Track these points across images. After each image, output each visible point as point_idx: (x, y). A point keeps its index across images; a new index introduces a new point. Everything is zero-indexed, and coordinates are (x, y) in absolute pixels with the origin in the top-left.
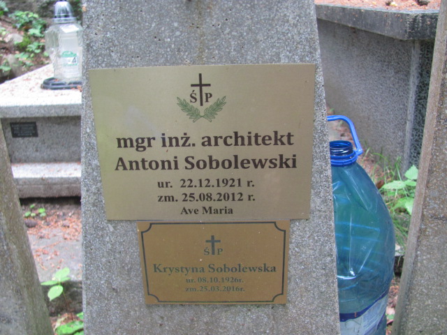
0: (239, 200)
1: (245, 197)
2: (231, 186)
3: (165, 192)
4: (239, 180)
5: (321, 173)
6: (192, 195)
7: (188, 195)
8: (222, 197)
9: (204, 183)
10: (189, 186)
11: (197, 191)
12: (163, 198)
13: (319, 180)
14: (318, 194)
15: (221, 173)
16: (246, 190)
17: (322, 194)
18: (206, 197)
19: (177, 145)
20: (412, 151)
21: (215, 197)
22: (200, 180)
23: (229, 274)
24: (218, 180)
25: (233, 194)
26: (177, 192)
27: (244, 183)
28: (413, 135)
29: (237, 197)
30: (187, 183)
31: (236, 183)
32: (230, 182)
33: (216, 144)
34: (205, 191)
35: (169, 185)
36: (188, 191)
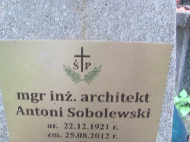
0: (106, 138)
1: (111, 136)
2: (101, 129)
3: (52, 131)
4: (107, 126)
5: (166, 121)
6: (72, 134)
7: (70, 134)
8: (94, 136)
9: (82, 127)
10: (70, 128)
11: (76, 132)
12: (51, 135)
13: (164, 125)
14: (162, 135)
15: (94, 120)
16: (111, 131)
17: (165, 135)
18: (82, 136)
19: (62, 99)
21: (89, 135)
22: (79, 125)
24: (92, 125)
25: (102, 135)
26: (61, 131)
27: (111, 127)
29: (105, 136)
30: (69, 126)
31: (105, 127)
32: (100, 127)
33: (92, 100)
34: (82, 131)
35: (56, 127)
36: (70, 131)
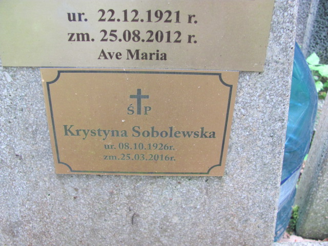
0: (176, 41)
1: (185, 38)
2: (166, 21)
3: (78, 27)
4: (178, 13)
5: (285, 10)
6: (113, 33)
7: (109, 33)
8: (154, 37)
9: (131, 16)
10: (110, 20)
11: (121, 27)
12: (75, 37)
14: (277, 39)
16: (186, 28)
17: (282, 40)
18: (132, 36)
20: (312, 41)
21: (144, 36)
22: (125, 12)
23: (158, 140)
24: (149, 12)
25: (169, 33)
26: (93, 27)
27: (184, 18)
28: (314, 27)
29: (174, 37)
30: (108, 15)
31: (173, 17)
32: (165, 16)
34: (131, 27)
35: (83, 17)
36: (108, 26)
